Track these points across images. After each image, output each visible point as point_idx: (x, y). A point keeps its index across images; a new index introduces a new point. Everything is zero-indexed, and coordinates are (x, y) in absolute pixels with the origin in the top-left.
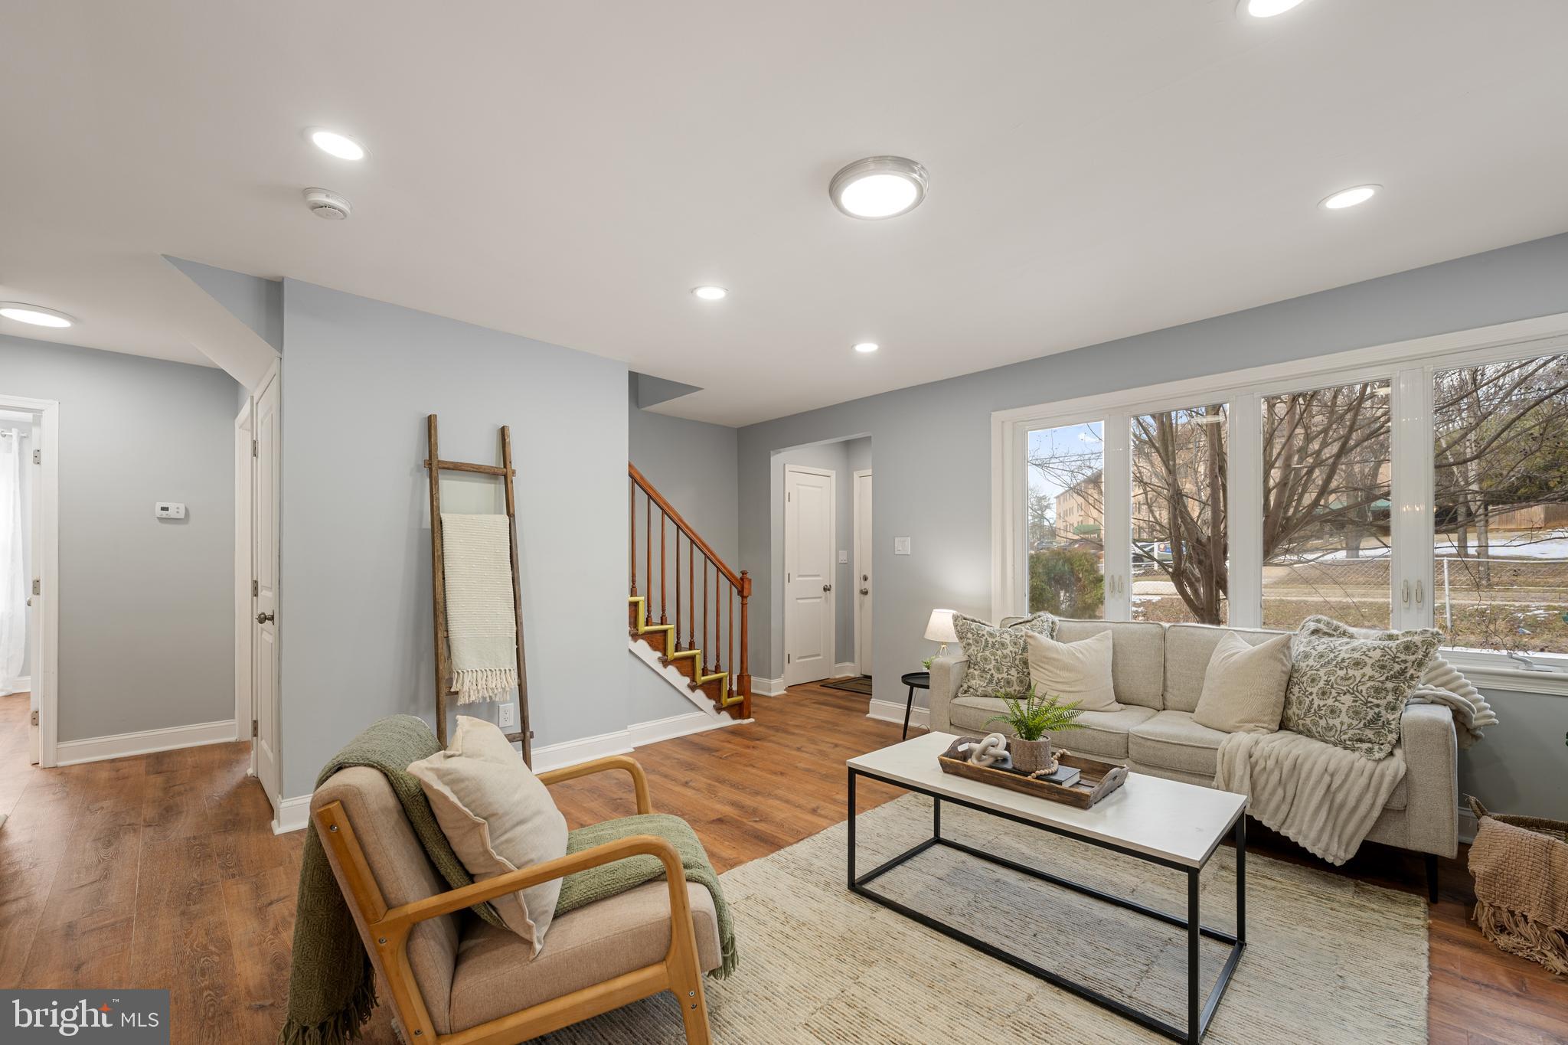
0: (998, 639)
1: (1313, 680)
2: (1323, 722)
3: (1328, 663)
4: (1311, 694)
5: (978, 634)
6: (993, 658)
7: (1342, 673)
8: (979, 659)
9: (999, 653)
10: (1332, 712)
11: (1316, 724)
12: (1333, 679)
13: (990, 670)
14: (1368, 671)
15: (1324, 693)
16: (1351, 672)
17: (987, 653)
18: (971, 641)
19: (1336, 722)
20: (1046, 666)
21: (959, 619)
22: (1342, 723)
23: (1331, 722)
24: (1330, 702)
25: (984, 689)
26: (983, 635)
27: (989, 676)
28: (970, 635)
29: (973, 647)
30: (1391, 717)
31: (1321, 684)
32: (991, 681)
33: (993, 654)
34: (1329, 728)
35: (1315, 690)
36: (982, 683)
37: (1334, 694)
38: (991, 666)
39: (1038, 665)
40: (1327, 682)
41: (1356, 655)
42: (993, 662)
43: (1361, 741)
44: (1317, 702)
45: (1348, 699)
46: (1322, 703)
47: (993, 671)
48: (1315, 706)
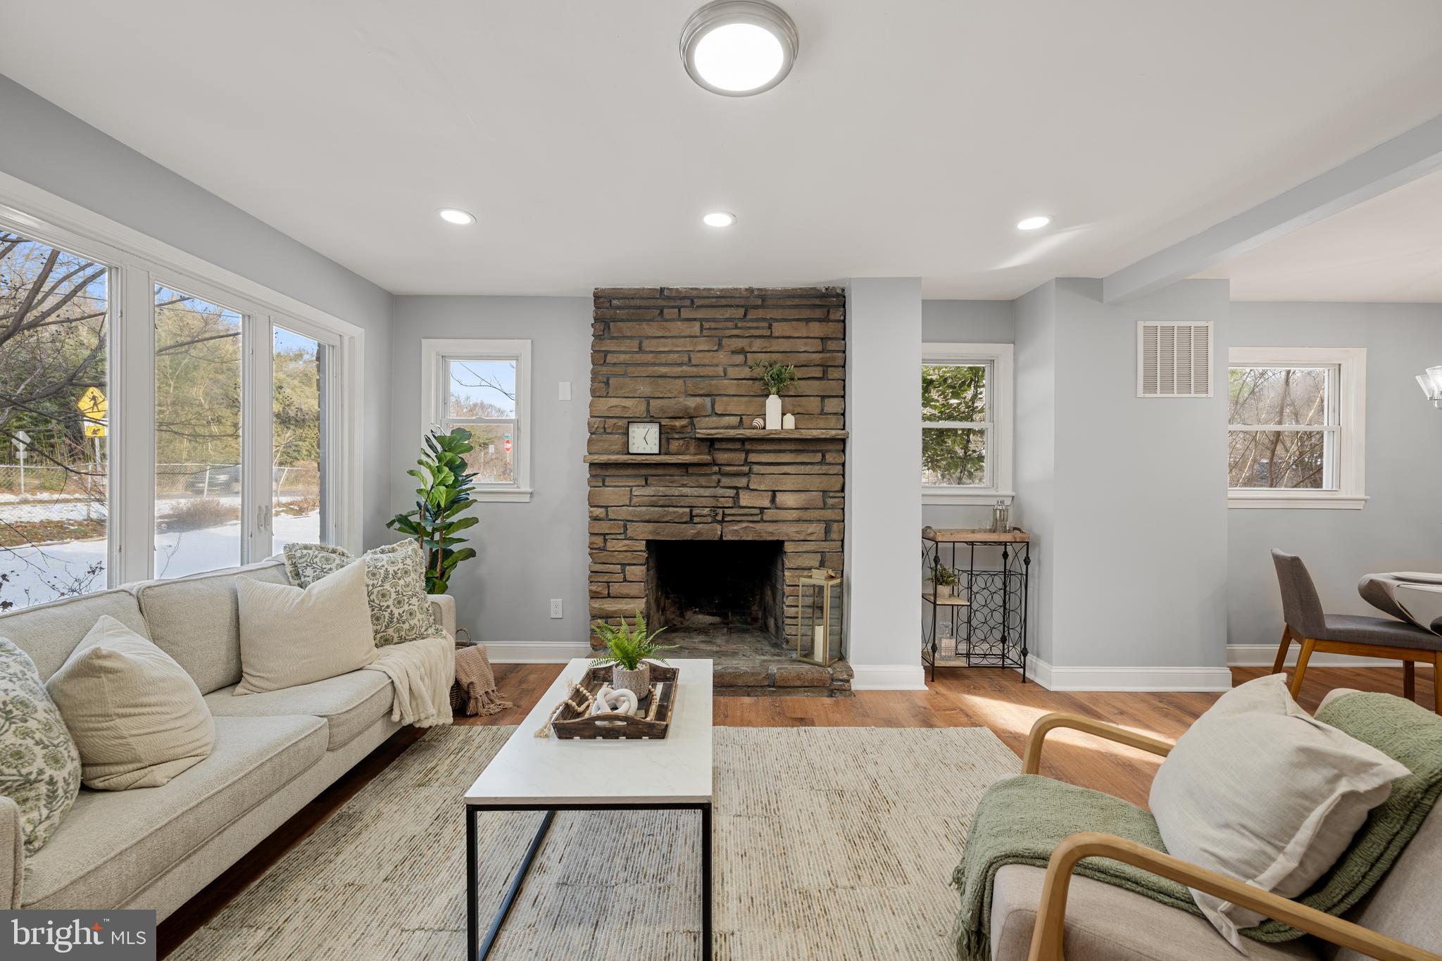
1: (383, 596)
2: (406, 626)
3: (386, 577)
7: (401, 582)
10: (411, 614)
12: (399, 588)
15: (399, 602)
16: (407, 579)
19: (414, 622)
22: (419, 621)
23: (412, 622)
24: (406, 607)
30: (427, 606)
31: (394, 596)
34: (412, 628)
35: (390, 602)
37: (407, 600)
39: (136, 706)
40: (397, 593)
41: (401, 566)
43: (427, 629)
44: (396, 612)
45: (414, 601)
46: (401, 611)
48: (396, 615)
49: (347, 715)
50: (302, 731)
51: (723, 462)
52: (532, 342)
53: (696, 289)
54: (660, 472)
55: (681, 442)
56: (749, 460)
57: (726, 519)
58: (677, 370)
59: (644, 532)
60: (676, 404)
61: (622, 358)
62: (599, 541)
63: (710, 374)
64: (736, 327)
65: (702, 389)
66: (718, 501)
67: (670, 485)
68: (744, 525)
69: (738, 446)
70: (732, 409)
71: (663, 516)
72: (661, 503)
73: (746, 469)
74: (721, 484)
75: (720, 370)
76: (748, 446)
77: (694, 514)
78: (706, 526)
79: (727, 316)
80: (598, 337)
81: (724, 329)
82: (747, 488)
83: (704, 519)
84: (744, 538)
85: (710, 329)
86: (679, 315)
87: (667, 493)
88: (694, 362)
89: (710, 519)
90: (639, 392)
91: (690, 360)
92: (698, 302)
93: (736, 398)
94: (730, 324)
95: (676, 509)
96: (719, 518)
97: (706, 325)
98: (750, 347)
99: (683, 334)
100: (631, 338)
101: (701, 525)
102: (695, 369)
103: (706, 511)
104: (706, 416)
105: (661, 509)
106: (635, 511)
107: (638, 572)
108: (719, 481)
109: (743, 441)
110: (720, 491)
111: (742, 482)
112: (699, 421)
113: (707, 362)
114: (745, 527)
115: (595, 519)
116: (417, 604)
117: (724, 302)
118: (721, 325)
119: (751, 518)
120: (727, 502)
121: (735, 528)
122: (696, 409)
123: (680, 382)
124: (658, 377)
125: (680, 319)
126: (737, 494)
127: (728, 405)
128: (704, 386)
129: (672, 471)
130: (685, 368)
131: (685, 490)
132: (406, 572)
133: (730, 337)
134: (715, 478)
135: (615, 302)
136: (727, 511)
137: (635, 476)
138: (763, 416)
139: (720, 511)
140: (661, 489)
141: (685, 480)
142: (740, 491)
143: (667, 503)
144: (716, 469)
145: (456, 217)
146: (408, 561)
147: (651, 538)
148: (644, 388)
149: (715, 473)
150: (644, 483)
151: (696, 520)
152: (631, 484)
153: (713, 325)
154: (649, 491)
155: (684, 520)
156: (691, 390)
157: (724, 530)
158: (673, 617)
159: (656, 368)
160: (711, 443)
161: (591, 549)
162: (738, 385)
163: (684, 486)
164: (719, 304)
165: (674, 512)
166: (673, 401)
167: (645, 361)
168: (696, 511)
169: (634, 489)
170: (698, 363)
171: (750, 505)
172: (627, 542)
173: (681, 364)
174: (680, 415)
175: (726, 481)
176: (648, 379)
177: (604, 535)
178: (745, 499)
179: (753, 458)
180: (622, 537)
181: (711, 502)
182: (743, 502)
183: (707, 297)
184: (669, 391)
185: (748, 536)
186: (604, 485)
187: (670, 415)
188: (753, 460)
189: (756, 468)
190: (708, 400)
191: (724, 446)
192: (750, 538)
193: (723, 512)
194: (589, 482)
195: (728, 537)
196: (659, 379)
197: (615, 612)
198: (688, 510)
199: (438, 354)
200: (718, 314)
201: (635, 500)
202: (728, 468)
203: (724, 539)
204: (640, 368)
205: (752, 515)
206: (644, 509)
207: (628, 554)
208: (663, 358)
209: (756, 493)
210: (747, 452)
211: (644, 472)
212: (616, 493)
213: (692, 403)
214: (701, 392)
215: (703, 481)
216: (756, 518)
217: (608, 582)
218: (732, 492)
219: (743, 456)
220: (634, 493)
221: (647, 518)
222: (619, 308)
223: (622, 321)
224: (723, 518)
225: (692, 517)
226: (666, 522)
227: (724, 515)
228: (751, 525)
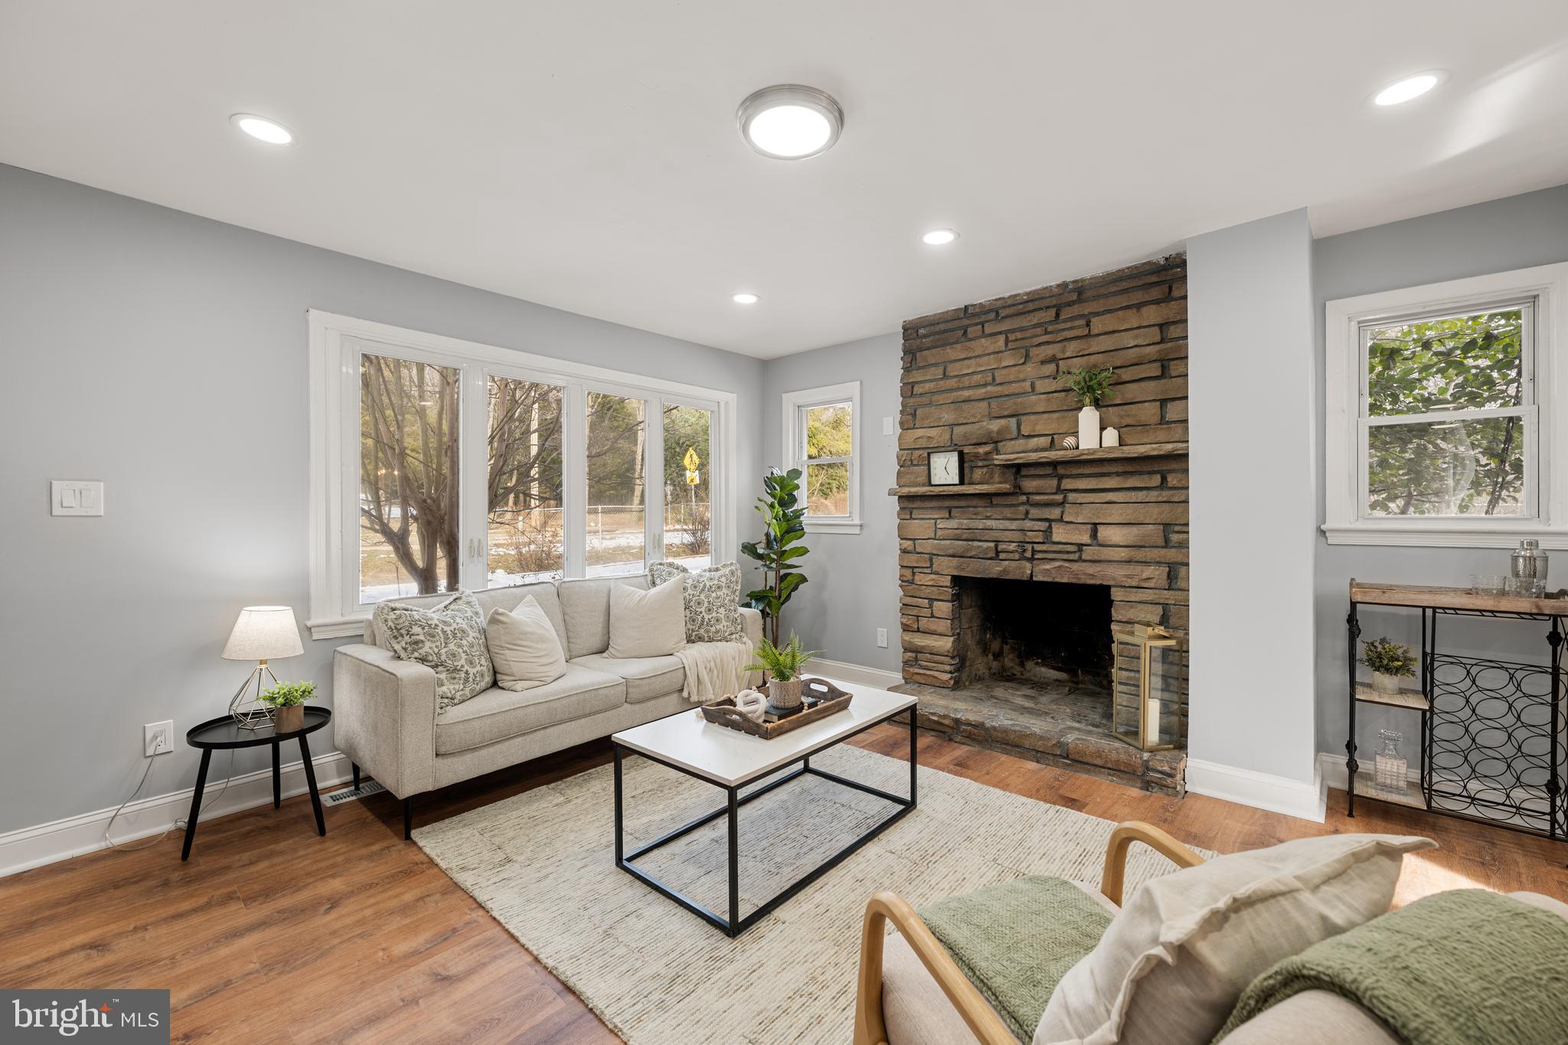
0: (455, 625)
1: (699, 603)
2: (714, 629)
3: (703, 590)
4: (701, 612)
5: (430, 625)
6: (460, 650)
7: (714, 595)
8: (443, 657)
9: (464, 642)
10: (717, 620)
11: (707, 631)
12: (711, 599)
13: (462, 666)
14: (725, 590)
15: (709, 610)
16: (719, 593)
17: (452, 646)
18: (422, 637)
19: (720, 627)
20: (524, 643)
21: (386, 611)
23: (718, 627)
24: (714, 614)
25: (461, 693)
26: (436, 625)
27: (463, 675)
28: (416, 629)
29: (428, 644)
30: (736, 616)
31: (706, 604)
32: (466, 680)
33: (460, 646)
34: (717, 632)
35: (703, 609)
36: (457, 687)
38: (463, 662)
40: (709, 602)
41: (716, 582)
42: (463, 655)
43: (732, 634)
44: (707, 617)
45: (722, 610)
46: (710, 617)
47: (466, 667)
48: (706, 620)
49: (640, 682)
50: (604, 683)
51: (1031, 490)
52: (861, 382)
53: (1000, 299)
54: (963, 503)
55: (985, 470)
56: (1062, 488)
57: (1036, 557)
58: (981, 392)
59: (948, 567)
60: (979, 430)
61: (928, 386)
62: (908, 573)
63: (1016, 391)
64: (1046, 333)
65: (1007, 409)
66: (1025, 535)
67: (974, 517)
68: (1057, 564)
69: (1049, 471)
70: (1040, 429)
71: (968, 550)
72: (964, 537)
73: (1059, 498)
74: (1030, 516)
75: (1027, 385)
76: (1061, 471)
77: (999, 549)
78: (1014, 564)
79: (1035, 321)
80: (907, 370)
81: (1032, 337)
82: (1061, 520)
83: (1011, 556)
84: (1057, 580)
85: (1016, 340)
86: (983, 331)
87: (971, 526)
88: (998, 381)
89: (1017, 556)
90: (943, 420)
91: (994, 379)
92: (1003, 313)
93: (1045, 416)
94: (1039, 330)
95: (980, 544)
96: (1028, 554)
97: (1012, 337)
98: (1063, 352)
99: (987, 352)
100: (936, 365)
101: (1007, 562)
102: (999, 388)
103: (1012, 547)
104: (1012, 439)
105: (965, 543)
106: (939, 544)
107: (944, 608)
108: (1027, 513)
109: (1054, 464)
110: (1028, 524)
111: (1055, 513)
112: (1004, 446)
113: (1012, 378)
114: (1059, 567)
115: (904, 551)
116: (724, 613)
117: (1031, 306)
118: (1028, 334)
119: (1065, 556)
120: (1036, 537)
121: (1048, 567)
122: (999, 432)
123: (984, 404)
124: (964, 401)
125: (984, 335)
126: (1050, 527)
127: (1037, 424)
128: (1009, 405)
129: (975, 502)
130: (989, 388)
131: (989, 523)
132: (719, 588)
133: (1039, 345)
134: (1022, 509)
135: (922, 331)
136: (1037, 547)
137: (940, 508)
138: (1075, 434)
139: (1029, 547)
140: (965, 521)
141: (989, 512)
142: (1053, 524)
143: (970, 537)
144: (1024, 498)
145: (745, 299)
146: (723, 579)
147: (956, 574)
148: (948, 416)
149: (1023, 503)
150: (947, 515)
151: (1002, 556)
152: (936, 516)
153: (1019, 335)
154: (953, 523)
155: (989, 556)
156: (995, 411)
157: (1034, 569)
158: (1011, 665)
159: (960, 393)
160: (1017, 469)
161: (902, 581)
162: (1048, 400)
163: (988, 518)
164: (1026, 310)
165: (979, 547)
166: (976, 426)
167: (949, 388)
168: (1001, 547)
169: (938, 521)
170: (1002, 381)
171: (1064, 541)
172: (933, 576)
173: (985, 385)
174: (984, 441)
175: (1035, 512)
176: (952, 405)
177: (913, 568)
178: (1059, 534)
179: (1067, 484)
180: (929, 571)
181: (1017, 536)
182: (1056, 538)
183: (1014, 305)
184: (973, 416)
185: (1063, 578)
186: (911, 518)
187: (973, 442)
188: (1068, 487)
189: (1071, 497)
190: (1013, 421)
191: (1032, 471)
192: (1065, 580)
193: (1033, 548)
194: (899, 514)
195: (1038, 578)
196: (963, 404)
197: (923, 647)
198: (992, 545)
199: (794, 405)
200: (1024, 321)
201: (939, 533)
202: (1038, 498)
203: (1034, 579)
204: (945, 395)
205: (1068, 552)
206: (948, 542)
207: (935, 589)
208: (966, 381)
209: (1072, 526)
210: (1061, 478)
211: (947, 503)
212: (921, 526)
213: (995, 426)
214: (1006, 413)
215: (1008, 512)
216: (1072, 557)
217: (918, 616)
218: (1043, 525)
219: (1055, 482)
220: (939, 526)
221: (951, 552)
222: (925, 336)
223: (928, 349)
224: (1033, 555)
225: (997, 553)
226: (971, 557)
227: (1034, 551)
228: (1067, 564)
